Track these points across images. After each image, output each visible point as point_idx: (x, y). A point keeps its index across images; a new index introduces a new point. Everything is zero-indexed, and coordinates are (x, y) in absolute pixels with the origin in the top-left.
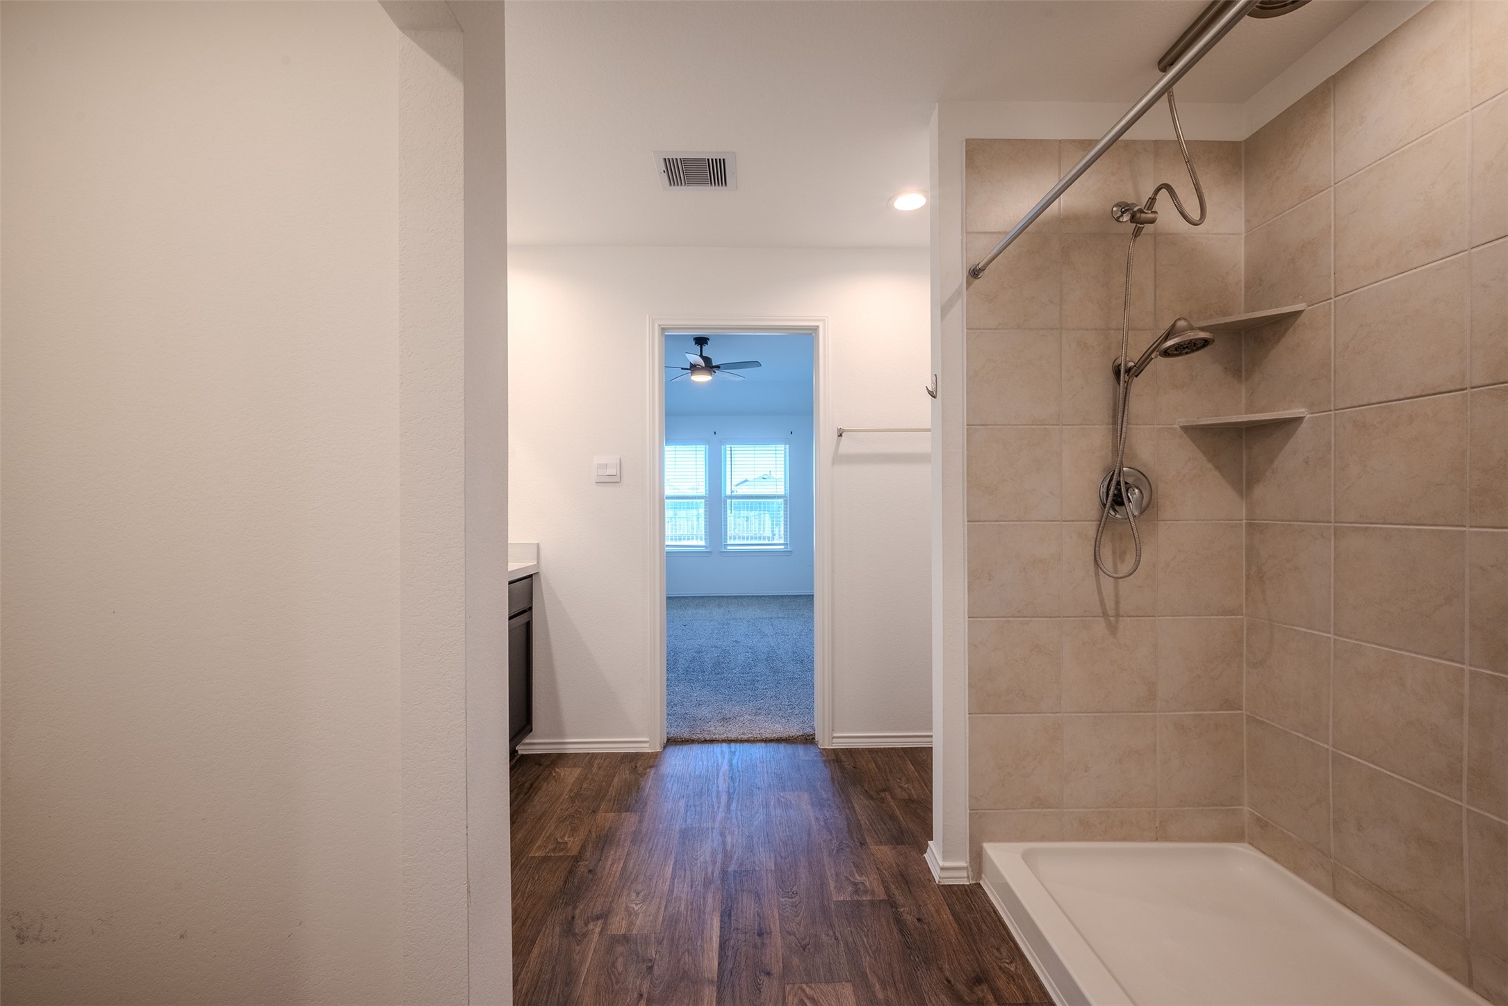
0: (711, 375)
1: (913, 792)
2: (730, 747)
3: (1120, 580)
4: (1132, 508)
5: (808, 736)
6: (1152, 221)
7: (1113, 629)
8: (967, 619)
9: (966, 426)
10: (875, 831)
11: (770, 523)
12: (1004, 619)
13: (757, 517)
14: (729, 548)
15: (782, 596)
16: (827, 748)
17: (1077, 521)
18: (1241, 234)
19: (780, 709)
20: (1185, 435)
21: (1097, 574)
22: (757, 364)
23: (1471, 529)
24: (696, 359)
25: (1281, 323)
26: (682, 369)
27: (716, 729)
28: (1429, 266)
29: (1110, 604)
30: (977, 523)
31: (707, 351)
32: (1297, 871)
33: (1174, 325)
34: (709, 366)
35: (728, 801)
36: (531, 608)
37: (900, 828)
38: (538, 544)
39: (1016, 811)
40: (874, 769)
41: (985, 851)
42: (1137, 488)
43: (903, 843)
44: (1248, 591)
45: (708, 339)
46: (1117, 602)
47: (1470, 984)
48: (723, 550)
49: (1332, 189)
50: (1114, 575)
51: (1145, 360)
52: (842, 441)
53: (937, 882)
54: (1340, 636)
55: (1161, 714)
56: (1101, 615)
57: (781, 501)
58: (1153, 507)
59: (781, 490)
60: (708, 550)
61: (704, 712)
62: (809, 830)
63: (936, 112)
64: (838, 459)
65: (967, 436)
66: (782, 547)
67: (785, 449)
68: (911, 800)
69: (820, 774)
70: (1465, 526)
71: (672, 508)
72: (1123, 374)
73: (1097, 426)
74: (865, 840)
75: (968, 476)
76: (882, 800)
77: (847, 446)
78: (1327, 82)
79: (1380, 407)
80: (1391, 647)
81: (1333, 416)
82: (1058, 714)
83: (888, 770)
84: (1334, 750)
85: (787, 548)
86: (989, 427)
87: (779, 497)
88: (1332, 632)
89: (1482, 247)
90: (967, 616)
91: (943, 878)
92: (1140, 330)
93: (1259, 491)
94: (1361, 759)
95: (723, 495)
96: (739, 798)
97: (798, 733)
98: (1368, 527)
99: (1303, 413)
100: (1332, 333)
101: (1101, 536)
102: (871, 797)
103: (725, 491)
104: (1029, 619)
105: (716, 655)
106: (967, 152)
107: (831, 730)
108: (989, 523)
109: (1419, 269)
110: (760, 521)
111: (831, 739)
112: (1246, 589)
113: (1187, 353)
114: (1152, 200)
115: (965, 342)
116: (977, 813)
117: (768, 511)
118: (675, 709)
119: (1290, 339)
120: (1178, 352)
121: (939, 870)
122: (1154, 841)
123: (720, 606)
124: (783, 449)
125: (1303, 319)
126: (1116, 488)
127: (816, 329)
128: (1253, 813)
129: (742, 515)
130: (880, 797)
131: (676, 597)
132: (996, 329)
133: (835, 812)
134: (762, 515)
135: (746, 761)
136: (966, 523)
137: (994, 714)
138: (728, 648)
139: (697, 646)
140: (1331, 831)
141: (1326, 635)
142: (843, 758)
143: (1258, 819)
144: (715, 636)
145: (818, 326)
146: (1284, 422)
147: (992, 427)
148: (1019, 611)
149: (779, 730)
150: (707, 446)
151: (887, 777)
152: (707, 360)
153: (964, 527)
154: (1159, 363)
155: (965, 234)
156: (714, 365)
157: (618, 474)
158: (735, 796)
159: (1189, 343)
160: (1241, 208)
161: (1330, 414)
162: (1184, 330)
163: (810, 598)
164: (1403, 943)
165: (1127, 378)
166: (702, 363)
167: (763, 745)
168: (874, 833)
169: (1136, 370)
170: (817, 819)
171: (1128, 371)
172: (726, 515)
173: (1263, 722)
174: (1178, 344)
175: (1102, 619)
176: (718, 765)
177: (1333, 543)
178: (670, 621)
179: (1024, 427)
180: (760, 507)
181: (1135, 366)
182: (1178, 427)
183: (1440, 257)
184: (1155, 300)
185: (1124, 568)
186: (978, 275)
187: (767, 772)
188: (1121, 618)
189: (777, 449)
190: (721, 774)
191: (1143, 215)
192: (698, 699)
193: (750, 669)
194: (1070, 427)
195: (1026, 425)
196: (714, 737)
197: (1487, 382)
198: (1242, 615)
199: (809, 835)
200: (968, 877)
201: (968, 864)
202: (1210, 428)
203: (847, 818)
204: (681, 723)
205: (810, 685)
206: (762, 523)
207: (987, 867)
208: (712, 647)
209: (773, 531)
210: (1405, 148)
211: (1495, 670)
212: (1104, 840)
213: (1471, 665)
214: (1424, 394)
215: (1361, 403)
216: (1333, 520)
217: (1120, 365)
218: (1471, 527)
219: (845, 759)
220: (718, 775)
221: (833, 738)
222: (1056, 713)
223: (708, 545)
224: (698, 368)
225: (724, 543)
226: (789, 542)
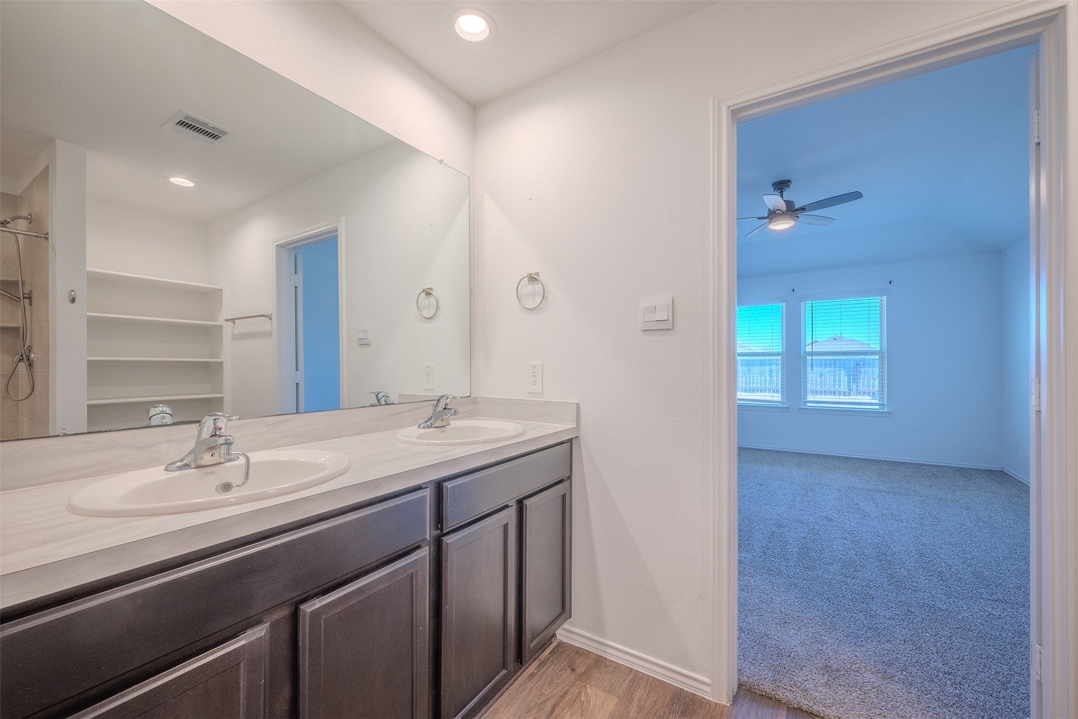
0: (794, 220)
13: (832, 374)
14: (808, 404)
15: (878, 461)
22: (857, 195)
24: (776, 205)
26: (759, 218)
31: (788, 194)
34: (792, 210)
36: (569, 478)
38: (578, 405)
45: (790, 181)
48: (803, 407)
57: (875, 356)
59: (874, 347)
60: (785, 406)
66: (877, 407)
67: (881, 301)
71: (746, 365)
85: (883, 409)
87: (873, 353)
95: (802, 352)
103: (805, 347)
110: (835, 377)
117: (845, 368)
124: (878, 301)
129: (820, 372)
131: (751, 449)
134: (837, 372)
138: (817, 528)
139: (776, 516)
144: (798, 506)
150: (784, 304)
152: (789, 204)
156: (797, 208)
157: (670, 319)
166: (783, 208)
172: (805, 371)
178: (742, 477)
180: (835, 364)
189: (870, 301)
208: (795, 521)
223: (785, 401)
224: (778, 213)
225: (803, 400)
226: (886, 403)
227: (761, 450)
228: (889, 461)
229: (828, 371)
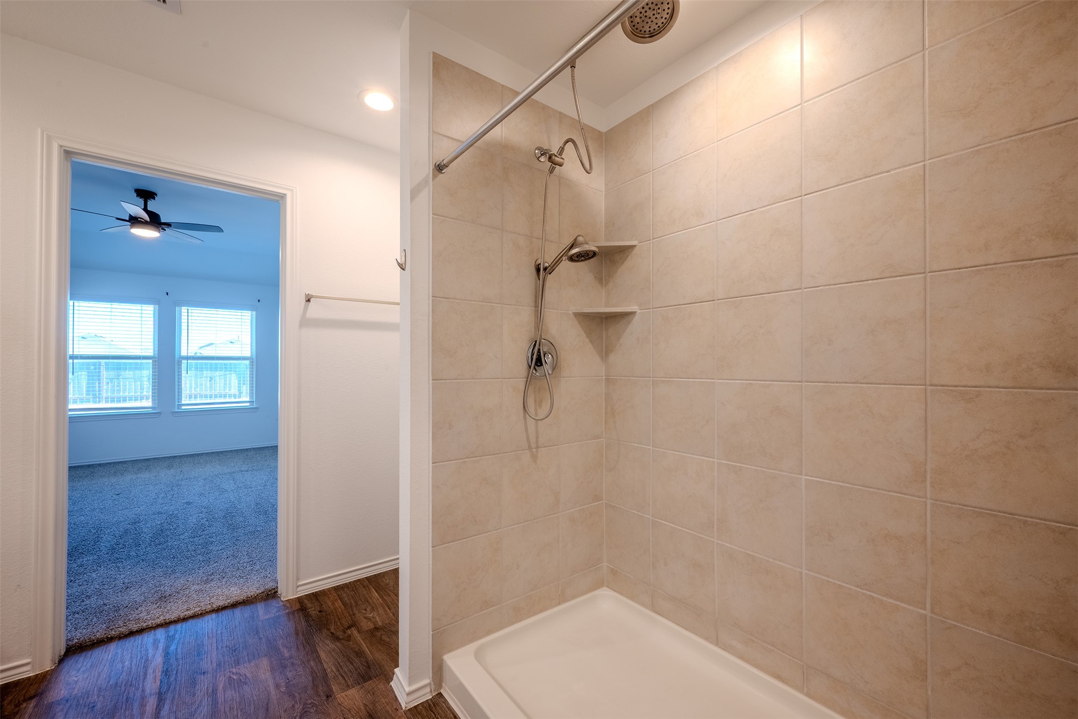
0: (159, 232)
1: (378, 620)
2: (167, 632)
3: (539, 421)
4: (547, 368)
5: (270, 591)
6: (561, 165)
7: (534, 458)
8: (431, 464)
9: (431, 298)
10: (342, 676)
11: (237, 382)
12: (461, 461)
13: (222, 377)
14: (183, 407)
15: (247, 450)
16: (291, 598)
17: (512, 378)
18: (603, 192)
19: (239, 569)
20: (575, 319)
21: (525, 418)
22: (218, 229)
23: (717, 381)
24: (137, 210)
25: (624, 251)
26: (118, 219)
27: (148, 613)
28: (699, 227)
29: (533, 440)
30: (440, 381)
31: (152, 206)
32: (632, 598)
33: (575, 239)
34: (155, 221)
35: (158, 705)
37: (367, 663)
39: (468, 618)
40: (340, 607)
41: (446, 663)
42: (550, 354)
43: (370, 678)
44: (606, 422)
45: (156, 194)
46: (537, 438)
47: (717, 643)
48: (176, 410)
49: (651, 173)
50: (535, 418)
51: (557, 262)
52: (309, 306)
53: (404, 709)
54: (655, 447)
55: (562, 513)
56: (527, 448)
57: (248, 362)
58: (558, 368)
59: (247, 353)
60: (156, 411)
61: (135, 595)
62: (267, 704)
63: (407, 17)
64: (305, 322)
65: (433, 306)
66: (248, 404)
67: (252, 315)
68: (377, 629)
69: (283, 630)
70: (715, 379)
71: (80, 368)
72: (541, 271)
73: (525, 307)
74: (331, 690)
75: (432, 340)
76: (349, 638)
77: (315, 310)
78: (649, 107)
79: (675, 308)
80: (680, 452)
81: (651, 313)
82: (499, 530)
83: (354, 604)
84: (652, 518)
85: (252, 405)
86: (450, 300)
87: (244, 358)
88: (651, 445)
89: (722, 221)
90: (431, 462)
91: (409, 703)
92: (551, 242)
93: (612, 357)
94: (666, 522)
95: (177, 356)
96: (174, 697)
97: (258, 592)
98: (669, 380)
99: (636, 309)
100: (651, 261)
101: (528, 387)
102: (338, 639)
103: (180, 351)
104: (479, 458)
105: (159, 522)
106: (434, 63)
107: (295, 579)
108: (450, 381)
109: (694, 229)
110: (225, 381)
111: (295, 588)
112: (605, 421)
113: (582, 260)
114: (562, 150)
115: (431, 225)
116: (438, 632)
117: (232, 371)
118: (88, 602)
119: (631, 262)
120: (577, 259)
121: (405, 696)
122: (558, 605)
123: (169, 467)
124: (250, 315)
125: (636, 251)
126: (537, 355)
127: (283, 197)
128: (609, 567)
129: (205, 375)
130: (346, 635)
132: (456, 219)
133: (299, 669)
134: (228, 375)
135: (189, 643)
136: (431, 381)
137: (453, 542)
138: (176, 512)
140: (651, 569)
141: (647, 447)
142: (308, 604)
143: (612, 570)
144: (160, 501)
145: (285, 194)
146: (626, 314)
147: (453, 300)
148: (472, 453)
149: (236, 593)
150: (157, 306)
151: (352, 610)
152: (153, 215)
153: (429, 384)
154: (565, 264)
155: (432, 132)
156: (162, 221)
158: (169, 696)
159: (585, 253)
160: (603, 175)
161: (650, 311)
162: (581, 244)
163: (275, 448)
164: (685, 628)
165: (544, 274)
166: (146, 217)
167: (214, 616)
168: (340, 678)
169: (550, 269)
170: (277, 686)
171: (545, 269)
172: (180, 375)
173: (615, 506)
174: (579, 252)
175: (528, 451)
176: (147, 660)
177: (651, 390)
179: (477, 303)
181: (550, 266)
182: (571, 313)
183: (704, 223)
184: (559, 223)
185: (542, 413)
186: (442, 170)
187: (217, 649)
188: (539, 449)
189: (243, 314)
190: (150, 671)
191: (556, 158)
192: (126, 581)
193: (203, 531)
194: (508, 306)
195: (478, 301)
196: (145, 624)
197: (724, 297)
198: (603, 438)
199: (267, 710)
200: (431, 691)
201: (431, 679)
202: (587, 315)
203: (313, 672)
204: (95, 619)
205: (272, 535)
206: (228, 382)
207: (446, 675)
208: (154, 514)
209: (239, 390)
210: (687, 156)
211: (728, 461)
212: (529, 617)
213: (718, 459)
214: (696, 302)
215: (666, 305)
216: (652, 376)
217: (540, 264)
218: (717, 379)
219: (310, 606)
220: (145, 674)
221: (298, 587)
222: (498, 529)
223: (156, 406)
224: (140, 221)
225: (176, 403)
226: (254, 400)
227: (125, 462)
228: (256, 448)
229: (218, 375)
